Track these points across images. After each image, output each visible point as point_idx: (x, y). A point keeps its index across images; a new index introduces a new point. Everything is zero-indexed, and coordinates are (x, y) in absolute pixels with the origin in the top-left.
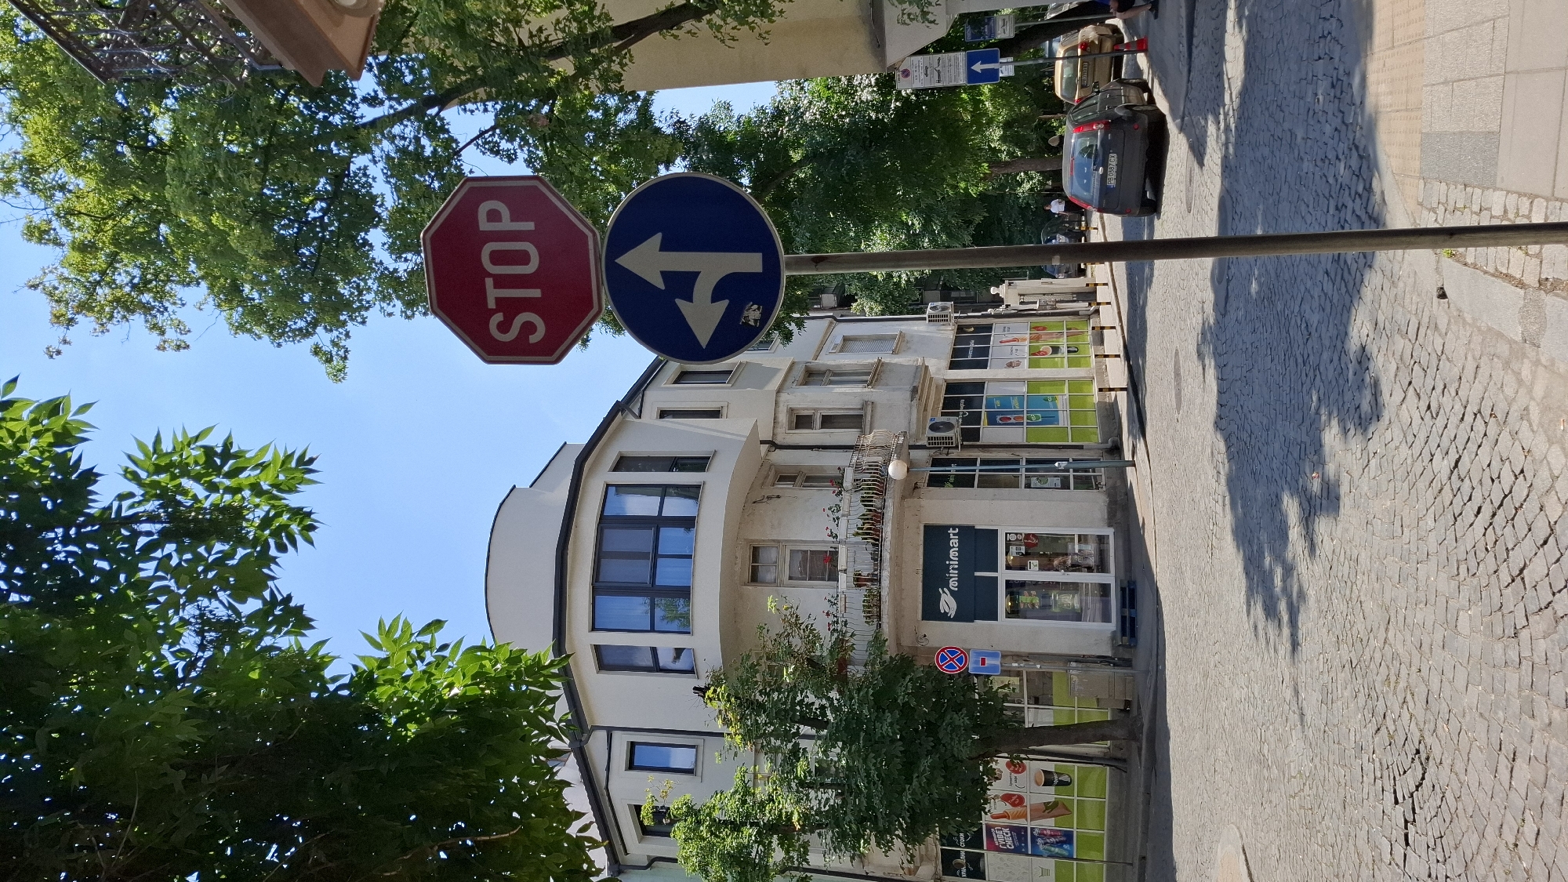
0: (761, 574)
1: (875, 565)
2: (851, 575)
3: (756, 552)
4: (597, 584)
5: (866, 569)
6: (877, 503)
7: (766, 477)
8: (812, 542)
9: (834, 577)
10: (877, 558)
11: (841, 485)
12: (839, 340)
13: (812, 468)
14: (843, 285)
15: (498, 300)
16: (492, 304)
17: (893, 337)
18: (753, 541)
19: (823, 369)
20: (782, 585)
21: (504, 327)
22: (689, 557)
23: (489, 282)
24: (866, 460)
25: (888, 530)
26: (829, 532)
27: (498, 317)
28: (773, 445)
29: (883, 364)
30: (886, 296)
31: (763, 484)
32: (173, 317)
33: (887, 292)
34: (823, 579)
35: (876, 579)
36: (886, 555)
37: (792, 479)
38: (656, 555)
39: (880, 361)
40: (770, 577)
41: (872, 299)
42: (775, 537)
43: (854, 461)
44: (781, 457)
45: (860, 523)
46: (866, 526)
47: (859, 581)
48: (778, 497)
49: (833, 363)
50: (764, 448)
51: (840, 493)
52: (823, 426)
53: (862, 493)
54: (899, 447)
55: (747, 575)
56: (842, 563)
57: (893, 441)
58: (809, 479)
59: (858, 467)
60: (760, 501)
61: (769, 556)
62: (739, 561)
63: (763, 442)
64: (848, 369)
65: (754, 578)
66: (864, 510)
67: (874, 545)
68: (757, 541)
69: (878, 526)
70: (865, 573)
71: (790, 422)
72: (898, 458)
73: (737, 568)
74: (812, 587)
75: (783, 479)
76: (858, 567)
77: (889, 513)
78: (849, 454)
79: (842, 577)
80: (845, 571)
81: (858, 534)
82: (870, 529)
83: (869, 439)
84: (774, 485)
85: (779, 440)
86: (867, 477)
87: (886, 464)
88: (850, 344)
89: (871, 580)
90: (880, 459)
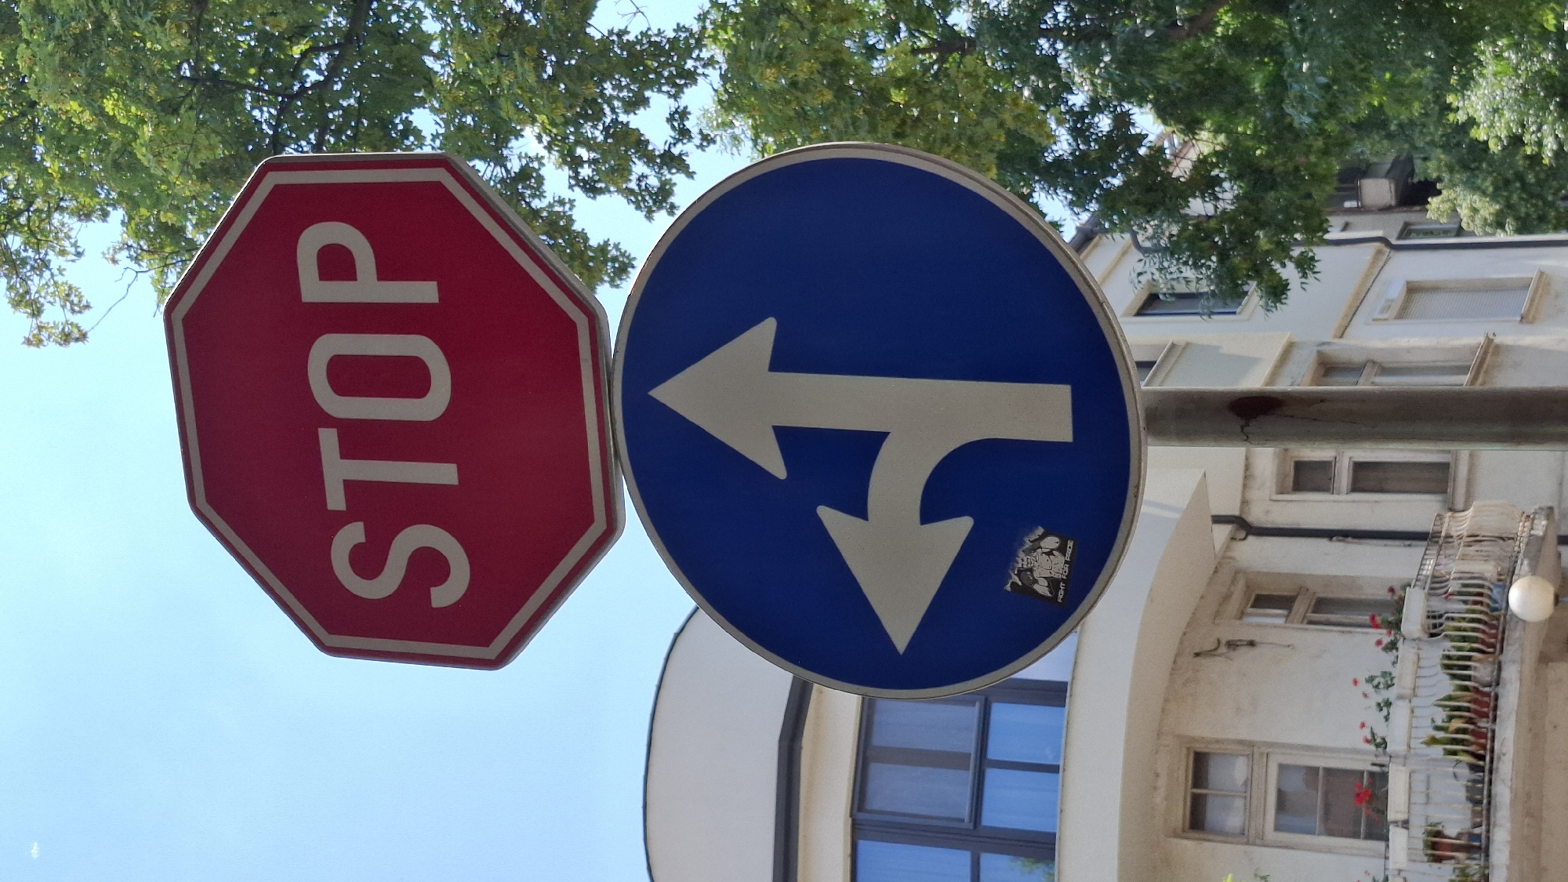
0: (1214, 813)
1: (1475, 814)
2: (1418, 832)
3: (1200, 763)
4: (861, 816)
5: (1456, 822)
6: (1481, 671)
7: (1226, 598)
8: (1332, 750)
9: (1378, 831)
10: (1480, 799)
11: (1396, 625)
12: (1397, 292)
13: (1328, 581)
14: (1410, 160)
15: (352, 488)
16: (336, 500)
17: (1524, 285)
18: (1194, 739)
19: (1358, 358)
20: (1261, 841)
21: (368, 561)
22: (1054, 769)
23: (328, 439)
24: (1456, 566)
25: (1507, 735)
26: (1367, 733)
27: (352, 534)
28: (1243, 526)
29: (1497, 347)
30: (1507, 183)
31: (1217, 614)
32: (59, 279)
33: (1510, 174)
34: (1355, 835)
35: (1476, 846)
36: (1503, 793)
37: (1285, 602)
38: (982, 762)
39: (1489, 341)
40: (1234, 821)
41: (1475, 188)
42: (1244, 734)
43: (1428, 569)
44: (1257, 554)
45: (1440, 716)
46: (1457, 724)
47: (1436, 846)
48: (1252, 644)
49: (1379, 344)
50: (1223, 532)
51: (1392, 646)
52: (1356, 487)
53: (1447, 647)
54: (1536, 545)
55: (1180, 813)
56: (1397, 805)
57: (1521, 529)
58: (1322, 604)
59: (1436, 585)
60: (1211, 653)
61: (1232, 773)
62: (1162, 782)
63: (1218, 520)
64: (1415, 359)
65: (1197, 821)
66: (1447, 686)
67: (1474, 768)
68: (1202, 740)
69: (1483, 724)
70: (1451, 831)
71: (1281, 477)
72: (1534, 570)
73: (1159, 798)
74: (1329, 850)
75: (1263, 601)
76: (1436, 815)
77: (1510, 698)
78: (1418, 550)
79: (1397, 836)
80: (1405, 824)
81: (1434, 741)
82: (1464, 731)
83: (1462, 524)
84: (1242, 615)
85: (1257, 515)
86: (1456, 606)
87: (1505, 581)
88: (1421, 301)
89: (1468, 849)
90: (1489, 570)
